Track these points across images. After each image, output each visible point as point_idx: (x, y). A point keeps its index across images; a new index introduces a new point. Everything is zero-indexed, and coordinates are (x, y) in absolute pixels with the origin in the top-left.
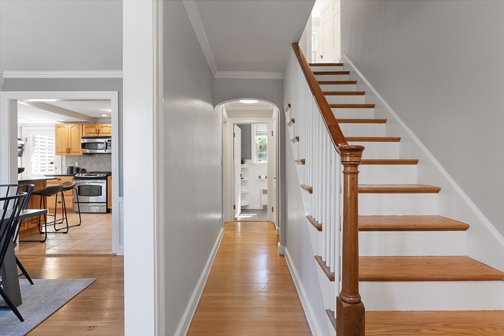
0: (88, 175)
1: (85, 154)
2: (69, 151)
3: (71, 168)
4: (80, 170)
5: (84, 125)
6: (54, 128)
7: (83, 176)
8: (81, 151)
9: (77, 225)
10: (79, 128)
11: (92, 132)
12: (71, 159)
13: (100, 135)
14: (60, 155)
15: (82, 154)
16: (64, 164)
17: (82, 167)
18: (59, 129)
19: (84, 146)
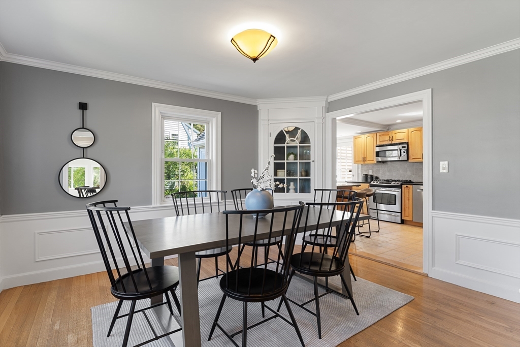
0: (383, 183)
1: (378, 162)
2: (364, 159)
3: (366, 176)
4: (374, 178)
5: (378, 134)
6: (352, 140)
7: (378, 184)
8: (375, 159)
9: (376, 232)
10: (373, 137)
11: (386, 139)
12: (365, 167)
13: (393, 142)
14: (357, 163)
15: (376, 162)
16: (360, 172)
17: (375, 175)
18: (357, 140)
19: (378, 154)
